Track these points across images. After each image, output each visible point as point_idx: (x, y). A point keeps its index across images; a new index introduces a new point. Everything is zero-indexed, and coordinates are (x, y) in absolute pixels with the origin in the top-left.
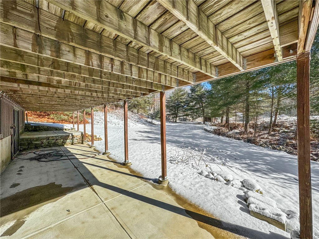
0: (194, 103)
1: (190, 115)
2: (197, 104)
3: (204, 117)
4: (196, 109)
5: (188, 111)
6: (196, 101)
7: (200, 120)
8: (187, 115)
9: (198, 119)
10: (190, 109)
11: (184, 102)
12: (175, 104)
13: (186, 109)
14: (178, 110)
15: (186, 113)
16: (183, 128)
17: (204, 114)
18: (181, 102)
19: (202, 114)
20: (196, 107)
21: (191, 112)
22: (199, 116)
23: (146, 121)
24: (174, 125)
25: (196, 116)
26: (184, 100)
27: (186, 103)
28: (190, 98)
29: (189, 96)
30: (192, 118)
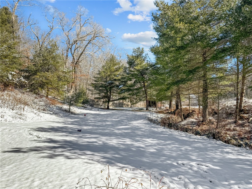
0: (132, 82)
1: (128, 98)
2: (138, 83)
3: (146, 100)
4: (136, 89)
5: (124, 92)
6: (135, 78)
7: (142, 104)
8: (124, 98)
9: (139, 103)
10: (129, 90)
11: (119, 80)
12: (107, 82)
13: (122, 90)
14: (110, 91)
15: (122, 95)
16: (117, 118)
17: (146, 97)
18: (115, 80)
19: (144, 97)
20: (135, 87)
21: (130, 94)
22: (140, 100)
23: (61, 109)
24: (105, 113)
25: (136, 99)
26: (120, 77)
27: (122, 82)
28: (128, 74)
29: (125, 72)
30: (131, 102)
